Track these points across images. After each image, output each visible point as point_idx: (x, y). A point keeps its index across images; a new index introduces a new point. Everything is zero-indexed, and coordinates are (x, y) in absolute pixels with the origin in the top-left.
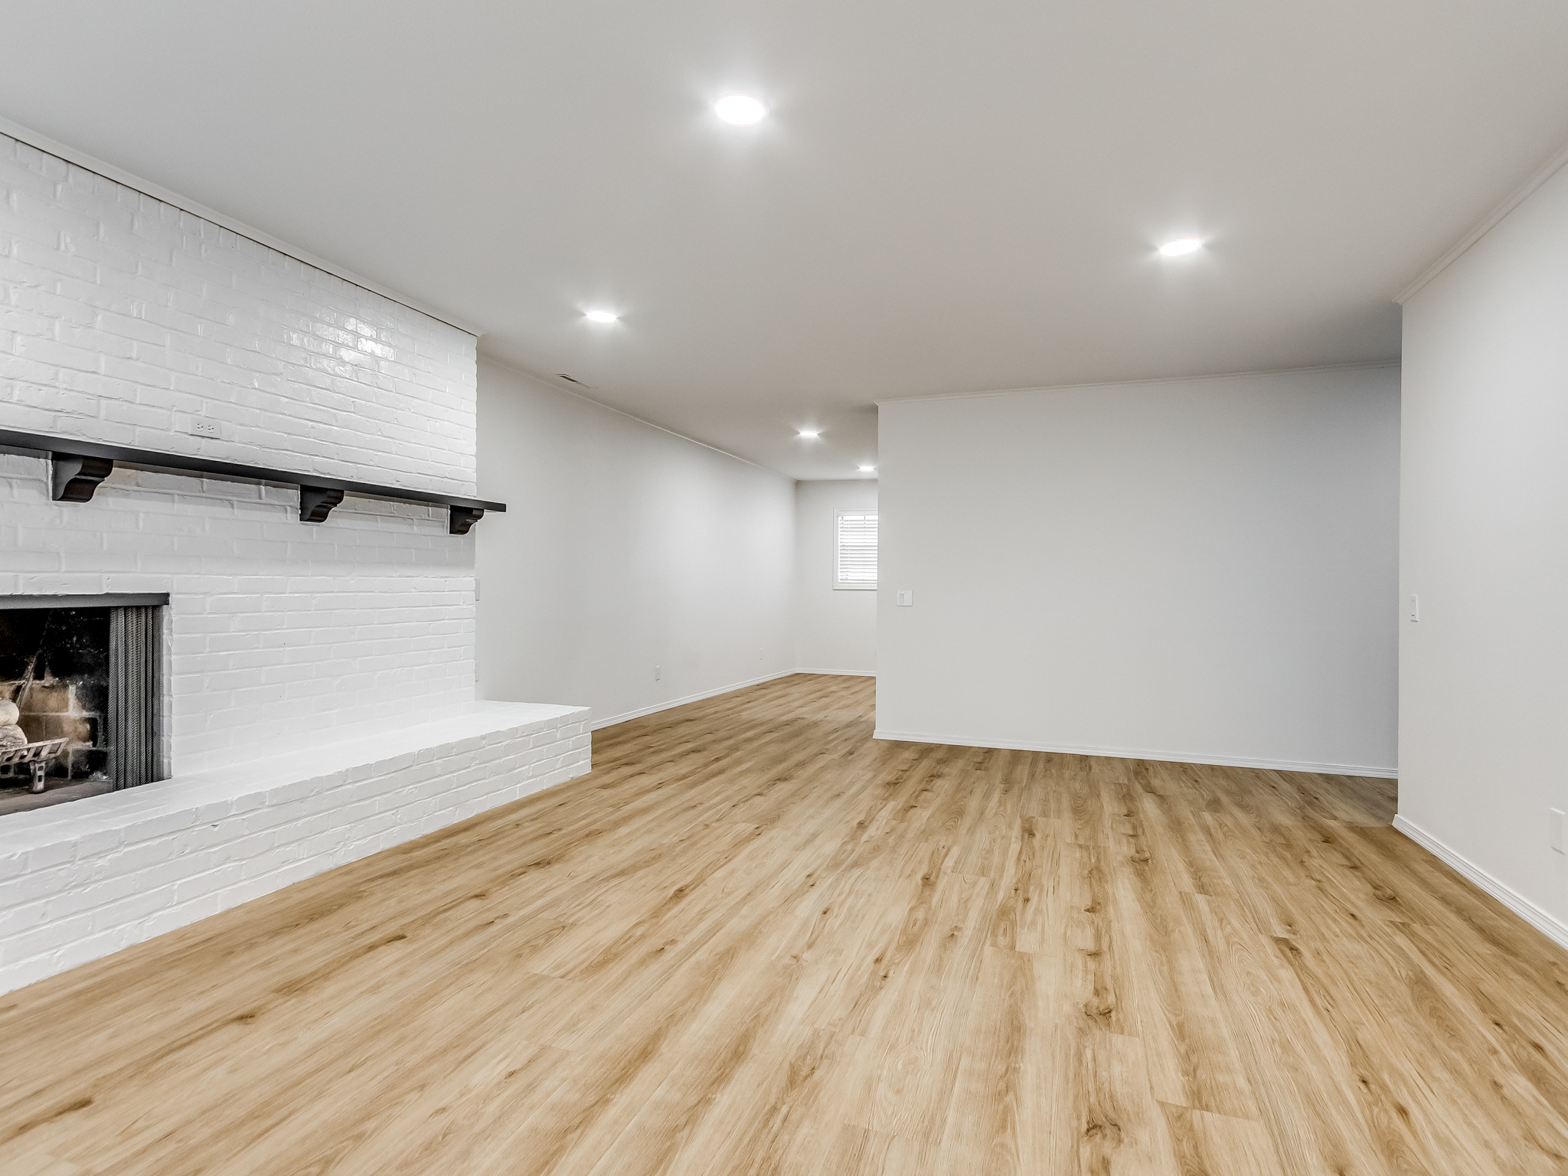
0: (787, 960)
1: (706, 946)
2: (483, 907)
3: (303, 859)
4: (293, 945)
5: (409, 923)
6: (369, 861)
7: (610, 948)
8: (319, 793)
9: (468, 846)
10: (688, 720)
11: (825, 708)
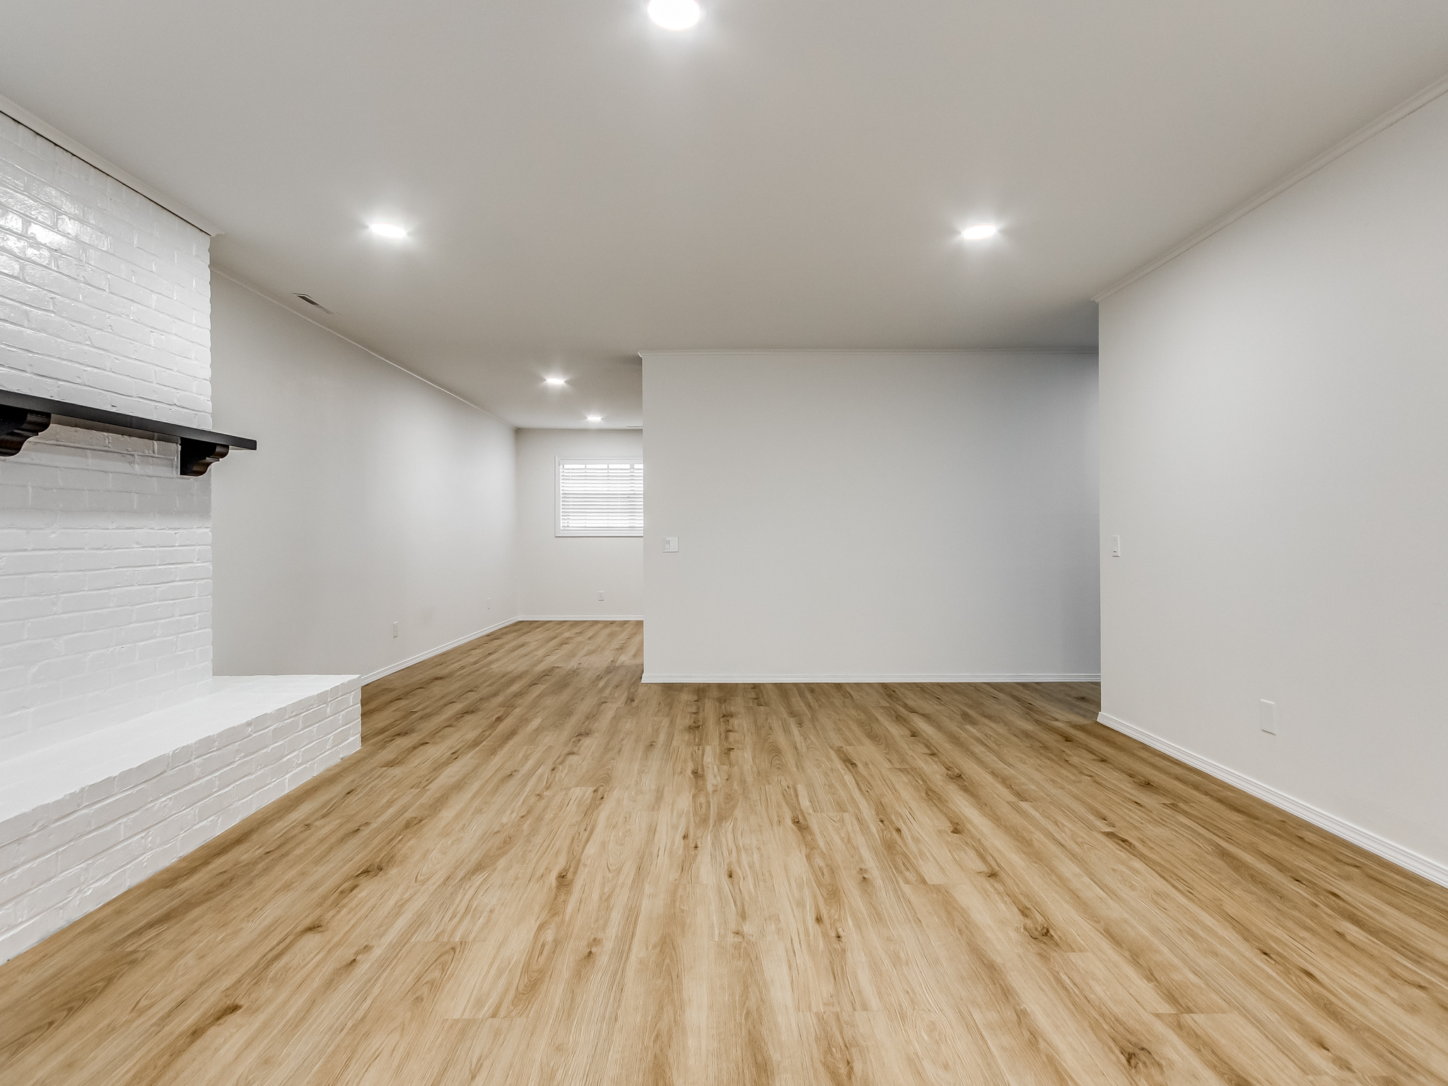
0: (731, 939)
1: (636, 939)
2: (329, 942)
3: (22, 923)
4: (60, 1058)
5: (233, 985)
6: (120, 905)
7: (527, 965)
8: (44, 827)
9: (255, 863)
10: (437, 679)
11: (572, 655)
